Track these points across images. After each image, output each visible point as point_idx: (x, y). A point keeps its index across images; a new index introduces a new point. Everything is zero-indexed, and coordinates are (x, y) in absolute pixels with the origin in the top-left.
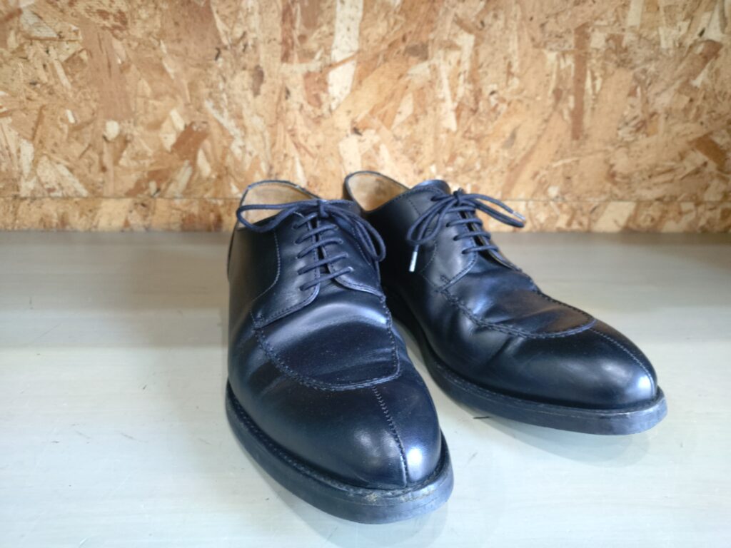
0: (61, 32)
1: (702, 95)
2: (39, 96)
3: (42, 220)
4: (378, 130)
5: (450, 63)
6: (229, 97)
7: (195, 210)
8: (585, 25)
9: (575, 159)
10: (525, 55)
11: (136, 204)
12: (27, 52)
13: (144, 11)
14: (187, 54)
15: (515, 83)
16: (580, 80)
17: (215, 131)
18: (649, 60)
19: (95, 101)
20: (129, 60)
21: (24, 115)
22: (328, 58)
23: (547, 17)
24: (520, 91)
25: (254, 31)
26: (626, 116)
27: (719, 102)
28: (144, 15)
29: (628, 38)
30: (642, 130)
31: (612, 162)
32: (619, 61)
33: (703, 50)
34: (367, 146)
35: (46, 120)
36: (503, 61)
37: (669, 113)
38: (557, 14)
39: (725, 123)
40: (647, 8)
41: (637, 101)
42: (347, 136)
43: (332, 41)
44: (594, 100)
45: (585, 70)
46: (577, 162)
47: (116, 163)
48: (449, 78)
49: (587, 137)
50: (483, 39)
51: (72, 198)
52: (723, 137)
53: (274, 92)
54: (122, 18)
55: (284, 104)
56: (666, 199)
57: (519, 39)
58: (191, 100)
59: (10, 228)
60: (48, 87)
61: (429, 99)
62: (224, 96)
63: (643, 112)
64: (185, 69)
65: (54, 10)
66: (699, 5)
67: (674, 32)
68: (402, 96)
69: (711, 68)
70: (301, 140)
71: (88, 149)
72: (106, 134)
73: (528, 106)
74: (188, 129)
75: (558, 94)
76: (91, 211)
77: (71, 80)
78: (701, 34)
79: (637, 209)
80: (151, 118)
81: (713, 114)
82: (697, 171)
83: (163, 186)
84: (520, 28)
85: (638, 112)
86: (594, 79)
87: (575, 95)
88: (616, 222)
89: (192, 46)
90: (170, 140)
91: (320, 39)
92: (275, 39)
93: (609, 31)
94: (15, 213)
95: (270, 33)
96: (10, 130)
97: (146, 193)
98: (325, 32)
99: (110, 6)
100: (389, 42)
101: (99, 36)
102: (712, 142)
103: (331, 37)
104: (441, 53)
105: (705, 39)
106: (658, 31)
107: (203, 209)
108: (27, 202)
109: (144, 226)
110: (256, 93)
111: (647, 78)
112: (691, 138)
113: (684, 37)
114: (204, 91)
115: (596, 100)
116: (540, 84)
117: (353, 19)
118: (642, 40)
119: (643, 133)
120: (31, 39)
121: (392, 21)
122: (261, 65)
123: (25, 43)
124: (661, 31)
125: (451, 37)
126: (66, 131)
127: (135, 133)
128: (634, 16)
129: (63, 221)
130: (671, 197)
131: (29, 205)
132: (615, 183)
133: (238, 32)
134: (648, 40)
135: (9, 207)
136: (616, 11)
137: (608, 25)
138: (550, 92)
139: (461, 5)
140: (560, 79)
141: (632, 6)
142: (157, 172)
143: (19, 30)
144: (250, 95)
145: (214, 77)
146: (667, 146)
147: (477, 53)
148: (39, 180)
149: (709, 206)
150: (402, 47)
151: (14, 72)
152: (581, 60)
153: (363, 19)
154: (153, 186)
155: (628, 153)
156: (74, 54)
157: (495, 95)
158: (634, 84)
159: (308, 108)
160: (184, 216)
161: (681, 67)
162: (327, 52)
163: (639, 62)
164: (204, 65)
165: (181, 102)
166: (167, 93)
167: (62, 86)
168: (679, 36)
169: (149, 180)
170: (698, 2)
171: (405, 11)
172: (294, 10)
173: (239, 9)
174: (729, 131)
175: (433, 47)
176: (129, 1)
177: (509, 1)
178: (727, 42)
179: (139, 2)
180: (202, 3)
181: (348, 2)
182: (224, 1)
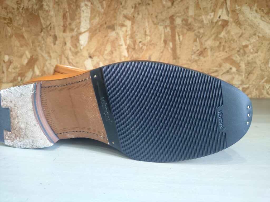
1: (224, 41)
4: (98, 57)
5: (123, 31)
6: (45, 46)
8: (173, 16)
10: (151, 28)
14: (31, 31)
15: (148, 38)
16: (173, 36)
17: (41, 59)
18: (200, 28)
19: (1, 48)
20: (13, 34)
22: (79, 31)
23: (158, 13)
24: (151, 41)
25: (54, 22)
26: (194, 50)
27: (232, 43)
28: (18, 18)
29: (190, 20)
30: (202, 55)
32: (188, 28)
33: (221, 23)
34: (95, 63)
36: (143, 30)
37: (212, 49)
39: (236, 52)
40: (196, 9)
41: (198, 43)
42: (87, 59)
43: (80, 25)
44: (180, 44)
45: (175, 33)
47: (7, 70)
48: (123, 37)
49: (179, 58)
50: (135, 22)
52: (237, 57)
53: (60, 44)
54: (11, 20)
55: (64, 48)
57: (148, 22)
58: (33, 47)
61: (117, 45)
62: (44, 45)
63: (201, 48)
64: (31, 36)
67: (209, 17)
68: (107, 44)
69: (226, 30)
70: (71, 61)
72: (4, 60)
73: (154, 47)
74: (32, 57)
75: (165, 42)
78: (220, 17)
80: (19, 54)
81: (230, 48)
82: (228, 72)
83: (23, 79)
84: (148, 18)
85: (199, 48)
86: (179, 36)
87: (172, 42)
89: (33, 28)
90: (25, 61)
91: (76, 24)
92: (61, 25)
93: (182, 17)
95: (59, 23)
97: (17, 81)
98: (78, 22)
99: (7, 16)
100: (100, 25)
101: (3, 26)
102: (232, 59)
104: (119, 28)
105: (221, 19)
110: (55, 44)
111: (200, 34)
112: (223, 58)
113: (213, 19)
114: (37, 44)
116: (158, 38)
117: (87, 17)
118: (196, 20)
119: (202, 56)
121: (101, 17)
122: (56, 34)
124: (203, 17)
125: (123, 22)
127: (14, 59)
133: (48, 23)
136: (184, 10)
137: (182, 15)
138: (162, 41)
139: (125, 10)
140: (165, 36)
141: (190, 8)
142: (21, 73)
144: (52, 44)
145: (40, 38)
146: (213, 61)
147: (133, 28)
150: (105, 26)
152: (173, 28)
153: (91, 17)
154: (19, 78)
155: (197, 64)
157: (141, 43)
158: (195, 37)
159: (73, 49)
161: (213, 30)
162: (79, 29)
163: (196, 28)
164: (37, 35)
165: (29, 48)
166: (24, 45)
168: (210, 19)
169: (18, 76)
170: (216, 6)
171: (106, 13)
172: (67, 15)
173: (48, 15)
174: (239, 55)
175: (116, 26)
176: (13, 14)
177: (143, 8)
178: (231, 20)
179: (16, 14)
180: (36, 14)
181: (85, 11)
182: (43, 13)
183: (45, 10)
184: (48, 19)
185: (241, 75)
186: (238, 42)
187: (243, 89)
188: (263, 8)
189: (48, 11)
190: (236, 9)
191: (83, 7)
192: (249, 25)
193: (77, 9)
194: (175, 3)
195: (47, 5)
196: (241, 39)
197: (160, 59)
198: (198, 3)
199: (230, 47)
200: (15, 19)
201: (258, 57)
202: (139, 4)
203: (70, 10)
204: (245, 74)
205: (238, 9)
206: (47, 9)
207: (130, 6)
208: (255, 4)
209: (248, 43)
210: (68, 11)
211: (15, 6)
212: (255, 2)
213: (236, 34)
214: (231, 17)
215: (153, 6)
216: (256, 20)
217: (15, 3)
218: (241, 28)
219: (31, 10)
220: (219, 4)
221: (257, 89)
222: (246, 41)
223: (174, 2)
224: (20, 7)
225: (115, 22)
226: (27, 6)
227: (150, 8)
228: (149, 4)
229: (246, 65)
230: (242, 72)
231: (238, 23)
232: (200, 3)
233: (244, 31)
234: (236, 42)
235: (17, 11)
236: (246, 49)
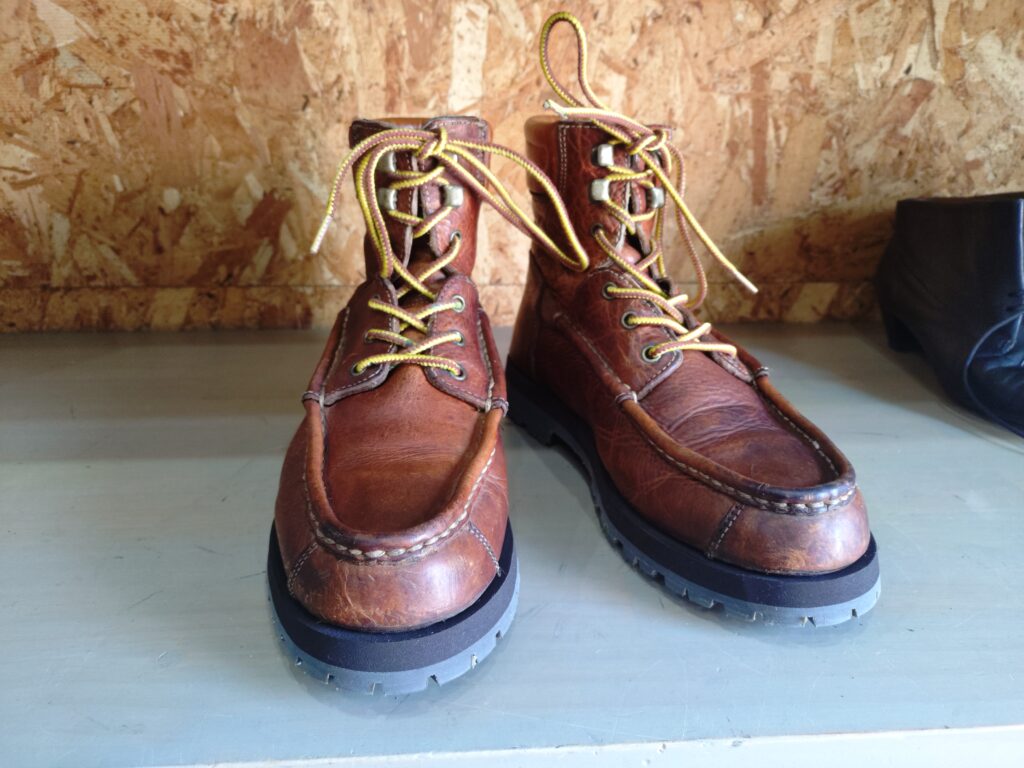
0: (108, 78)
1: (914, 147)
2: (78, 158)
3: (78, 317)
6: (319, 157)
7: (277, 301)
8: (763, 63)
9: (758, 229)
10: (690, 100)
11: (200, 294)
12: (64, 103)
13: (213, 50)
14: (267, 103)
15: (679, 135)
16: (759, 130)
17: (303, 201)
18: (844, 104)
19: (150, 163)
20: (194, 112)
21: (59, 183)
22: (444, 107)
23: (716, 53)
24: (686, 145)
25: (352, 74)
26: (820, 174)
27: (936, 155)
28: (212, 53)
29: (818, 77)
30: (841, 193)
31: (805, 232)
32: (807, 105)
33: (912, 90)
35: (87, 189)
36: (662, 107)
37: (873, 170)
38: (728, 49)
39: (945, 181)
40: (839, 41)
41: (832, 155)
43: (449, 86)
44: (779, 154)
45: (766, 118)
46: (761, 233)
49: (771, 201)
50: (637, 81)
51: (118, 287)
54: (185, 60)
57: (682, 80)
58: (272, 161)
59: (36, 328)
60: (91, 146)
62: (314, 155)
63: (841, 168)
64: (265, 123)
65: (100, 51)
66: (903, 36)
67: (875, 69)
69: (922, 114)
71: (139, 225)
72: (163, 205)
73: (696, 163)
74: (268, 197)
75: (733, 148)
76: (141, 304)
77: (120, 137)
78: (908, 71)
79: (840, 293)
80: (220, 185)
81: (930, 170)
83: (236, 271)
84: (682, 67)
85: (835, 168)
86: (777, 128)
87: (755, 149)
88: (814, 309)
89: (273, 93)
90: (246, 211)
91: (434, 83)
92: (377, 84)
93: (793, 69)
94: (44, 309)
95: (371, 77)
96: (40, 202)
97: (214, 280)
98: (439, 74)
99: (171, 45)
100: (520, 87)
101: (155, 81)
103: (447, 81)
105: (913, 77)
106: (854, 67)
107: (288, 299)
108: (59, 294)
109: (210, 323)
111: (844, 125)
113: (887, 75)
114: (289, 149)
115: (781, 155)
116: (710, 135)
117: (474, 58)
118: (835, 79)
119: (843, 195)
120: (71, 87)
121: (523, 60)
122: (361, 115)
123: (62, 92)
124: (859, 68)
125: (597, 80)
126: (112, 201)
127: (201, 204)
128: (822, 52)
129: (106, 317)
131: (62, 297)
132: (811, 260)
133: (331, 76)
134: (843, 80)
135: (36, 300)
136: (800, 44)
137: (792, 62)
138: (723, 146)
139: (607, 39)
140: (734, 128)
141: (821, 38)
142: (228, 252)
143: (54, 76)
145: (301, 131)
147: (629, 99)
148: (76, 266)
150: (537, 93)
151: (48, 127)
152: (760, 105)
153: (487, 59)
154: (222, 271)
155: (824, 221)
156: (124, 105)
158: (828, 134)
160: (262, 308)
161: (885, 112)
162: (443, 100)
163: (833, 107)
164: (289, 117)
165: (259, 163)
166: (241, 152)
167: (108, 144)
168: (880, 75)
169: (217, 264)
170: (901, 32)
172: (400, 48)
173: (332, 47)
176: (194, 38)
177: (667, 33)
178: (941, 80)
179: (207, 39)
180: (286, 41)
181: (468, 37)
182: (313, 37)
183: (319, 29)
184: (329, 62)
186: (953, 150)
189: (332, 31)
190: (960, 47)
191: (460, 20)
192: (992, 98)
193: (437, 27)
194: (774, 19)
195: (328, 8)
196: (965, 142)
198: (846, 21)
199: (930, 166)
202: (657, 18)
203: (414, 32)
205: (968, 45)
206: (327, 24)
207: (625, 24)
208: (1017, 31)
209: (982, 153)
210: (404, 33)
211: (204, 11)
212: (1018, 24)
213: (952, 125)
214: (945, 71)
215: (701, 29)
216: (1014, 82)
218: (967, 109)
219: (265, 25)
220: (913, 27)
222: (978, 147)
223: (771, 14)
224: (222, 12)
226: (248, 11)
227: (692, 33)
228: (689, 21)
231: (962, 91)
232: (853, 23)
233: (975, 117)
234: (950, 148)
235: (209, 27)
236: (973, 174)
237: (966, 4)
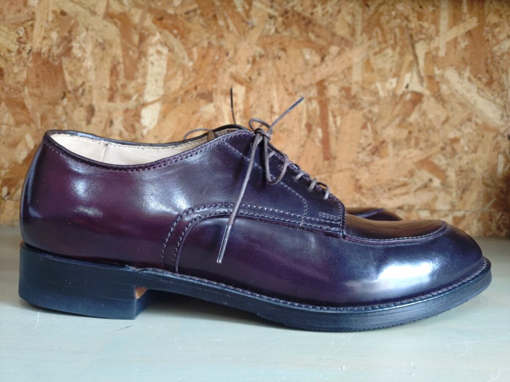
1: (417, 129)
6: (69, 126)
8: (323, 81)
9: (328, 174)
10: (282, 100)
13: (16, 67)
14: (42, 95)
16: (324, 118)
18: (372, 104)
22: (141, 99)
23: (296, 75)
24: (281, 124)
25: (91, 81)
26: (362, 144)
27: (430, 134)
28: (16, 70)
29: (355, 89)
31: (357, 177)
32: (351, 104)
33: (411, 98)
36: (266, 104)
37: (396, 143)
39: (438, 149)
40: (365, 70)
41: (369, 132)
43: (144, 89)
44: (336, 131)
45: (327, 111)
46: (330, 177)
48: (228, 115)
49: (335, 158)
50: (251, 89)
52: (440, 160)
53: (101, 122)
55: (108, 130)
56: (406, 208)
57: (277, 89)
58: (41, 127)
62: (66, 125)
63: (375, 140)
64: (40, 105)
66: (401, 68)
67: (388, 86)
68: (196, 126)
69: (420, 110)
73: (288, 135)
75: (309, 127)
78: (407, 87)
80: (10, 140)
81: (428, 143)
82: (426, 186)
83: (12, 191)
84: (277, 82)
85: (371, 140)
86: (334, 117)
87: (322, 128)
89: (46, 91)
90: (22, 155)
91: (137, 87)
92: (104, 87)
93: (341, 84)
95: (102, 83)
98: (139, 82)
100: (185, 90)
102: (432, 163)
103: (144, 86)
104: (222, 97)
105: (411, 91)
106: (375, 84)
110: (89, 123)
111: (373, 116)
112: (415, 160)
113: (395, 89)
114: (52, 121)
115: (338, 132)
116: (295, 120)
117: (159, 74)
118: (365, 90)
119: (378, 155)
121: (187, 76)
122: (94, 103)
124: (378, 85)
128: (357, 76)
130: (409, 206)
132: (363, 194)
133: (79, 82)
134: (370, 91)
136: (343, 71)
137: (339, 81)
138: (303, 126)
139: (234, 67)
140: (309, 116)
141: (355, 68)
142: (10, 179)
144: (84, 123)
145: (60, 110)
146: (397, 164)
147: (247, 98)
149: (442, 214)
150: (195, 93)
152: (324, 104)
153: (166, 75)
154: (5, 190)
155: (368, 171)
158: (364, 120)
159: (126, 134)
161: (397, 109)
162: (141, 96)
163: (366, 105)
164: (54, 103)
165: (34, 128)
166: (24, 122)
168: (392, 88)
169: (3, 186)
170: (400, 66)
171: (196, 70)
172: (118, 68)
173: (81, 67)
174: (444, 155)
175: (216, 94)
176: (6, 60)
177: (267, 64)
178: (427, 93)
179: (14, 62)
180: (56, 63)
181: (156, 63)
182: (71, 62)
183: (75, 58)
184: (79, 75)
185: (451, 193)
186: (441, 132)
187: (455, 218)
188: (480, 76)
189: (82, 59)
190: (435, 75)
191: (152, 55)
192: (458, 103)
193: (140, 58)
194: (327, 58)
195: (81, 48)
196: (447, 126)
197: (299, 158)
198: (368, 60)
199: (428, 141)
200: (10, 71)
201: (477, 160)
202: (261, 56)
203: (127, 60)
204: (456, 192)
205: (439, 74)
206: (79, 55)
207: (243, 59)
208: (466, 68)
209: (458, 134)
210: (121, 60)
211: (14, 47)
212: (466, 64)
213: (437, 117)
214: (428, 88)
215: (286, 62)
216: (469, 95)
217: (15, 41)
218: (445, 108)
219: (46, 55)
220: (406, 64)
221: (479, 220)
222: (455, 130)
223: (325, 56)
224: (24, 49)
225: (214, 86)
226: (38, 48)
227: (281, 64)
228: (279, 58)
229: (457, 175)
230: (451, 187)
231: (439, 98)
232: (372, 61)
233: (450, 113)
234: (438, 131)
235: (16, 55)
236: (455, 146)
237: (434, 53)
